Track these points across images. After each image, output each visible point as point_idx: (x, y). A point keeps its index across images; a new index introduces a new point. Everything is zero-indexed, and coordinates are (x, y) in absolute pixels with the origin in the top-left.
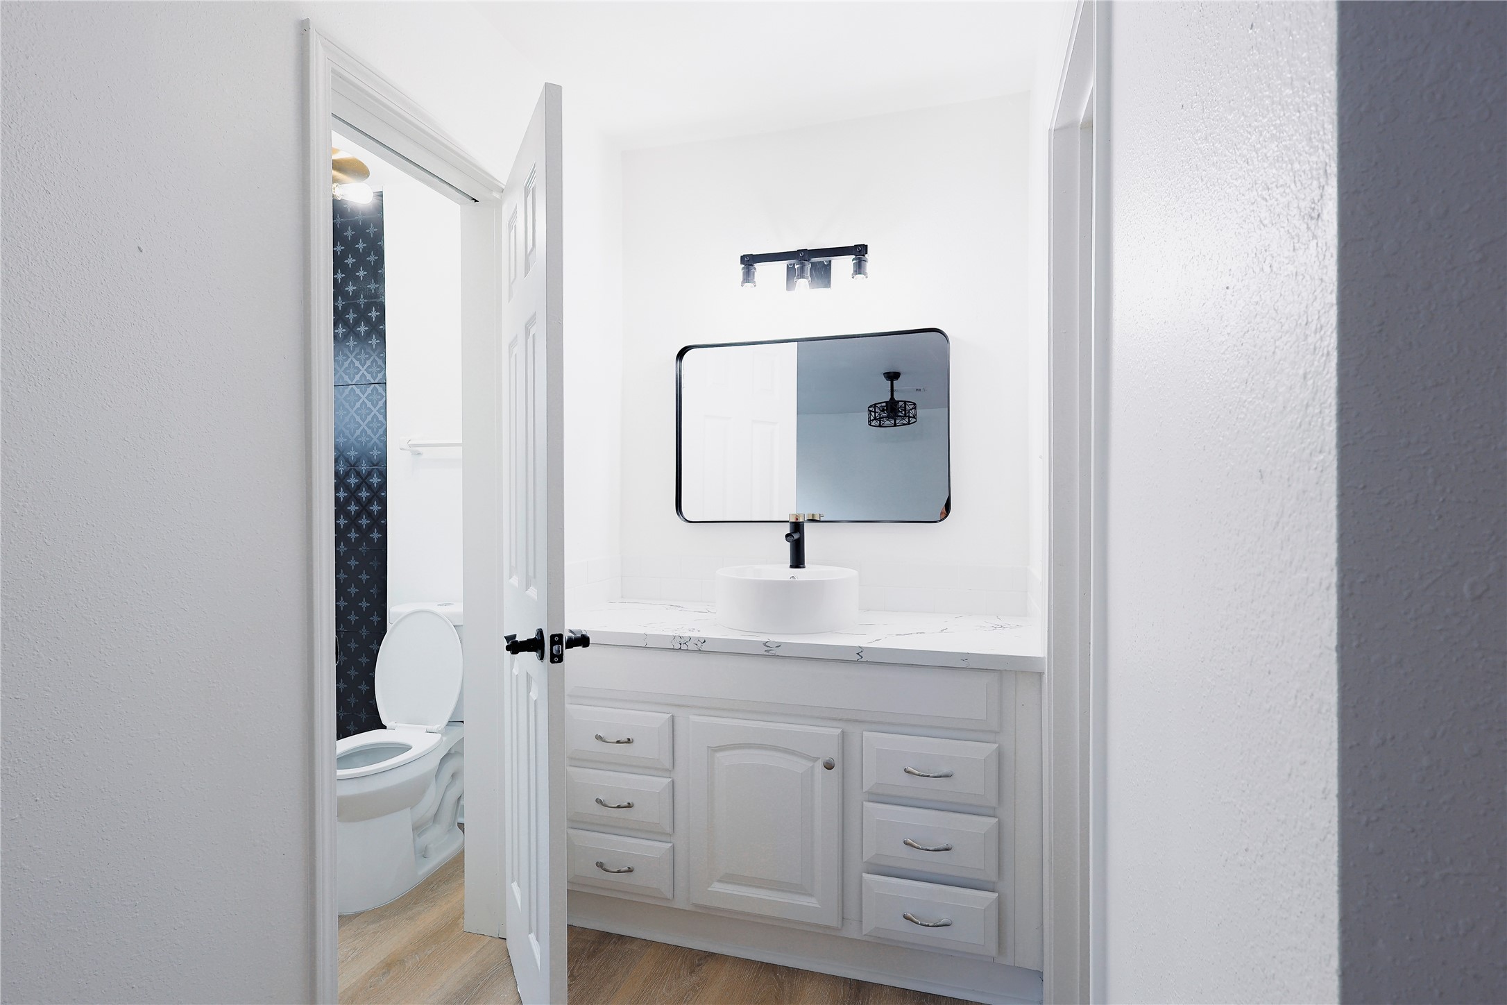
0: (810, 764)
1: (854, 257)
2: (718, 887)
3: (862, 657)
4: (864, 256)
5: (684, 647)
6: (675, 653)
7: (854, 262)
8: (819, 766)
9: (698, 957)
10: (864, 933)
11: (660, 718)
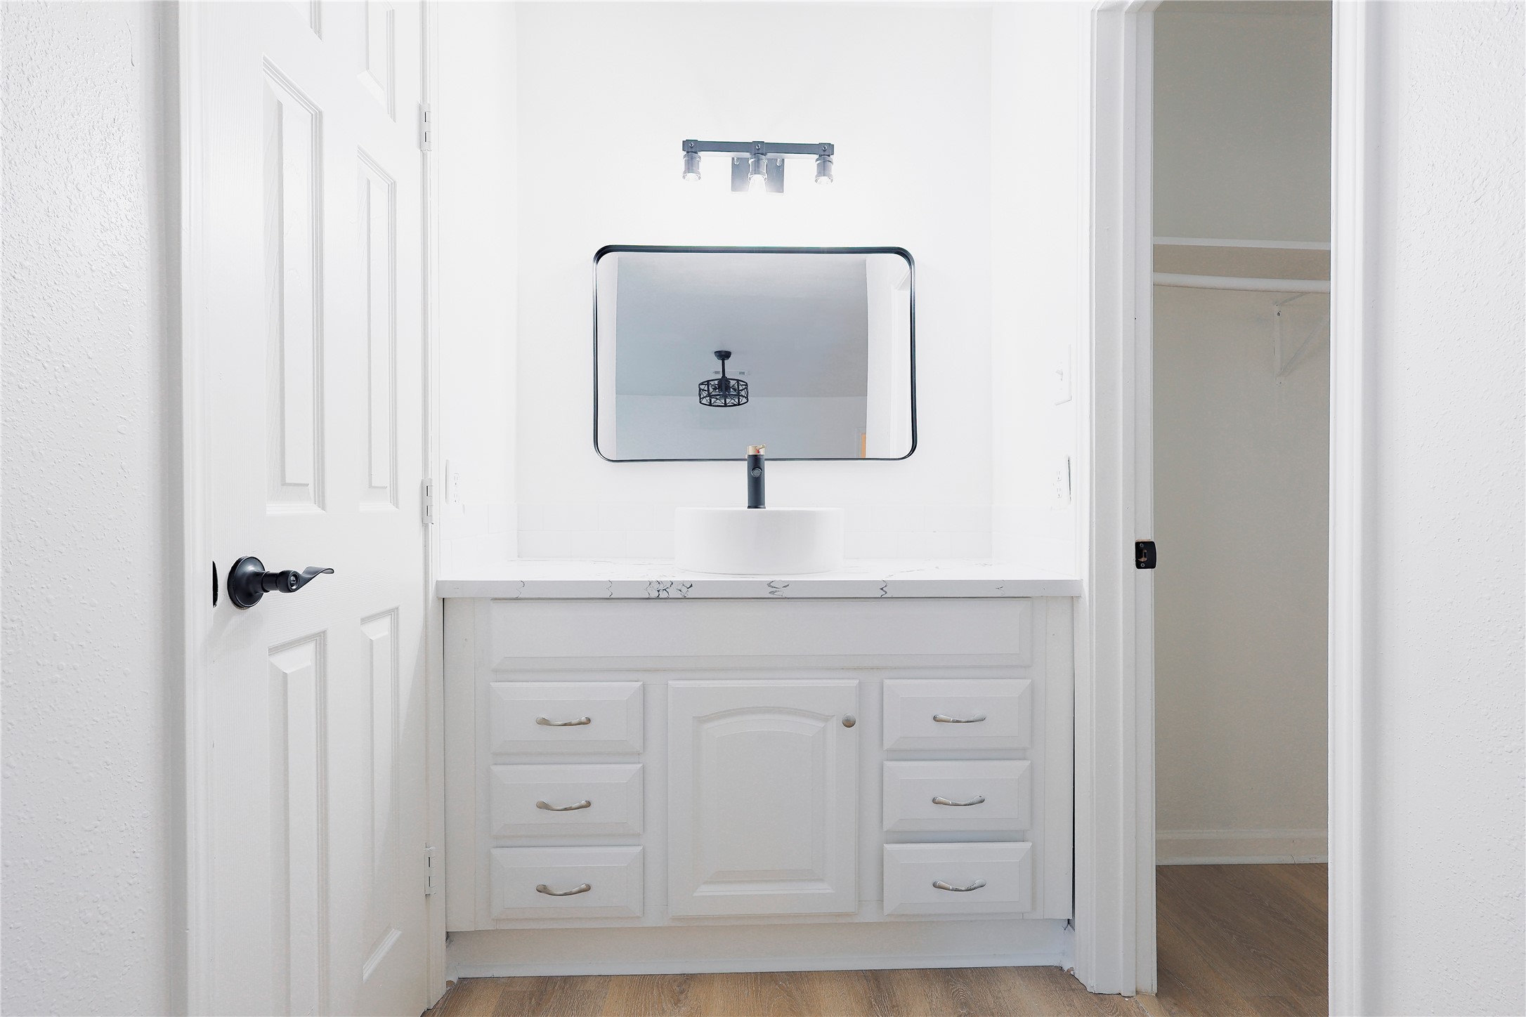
0: (821, 725)
1: (817, 156)
2: (706, 890)
3: (886, 593)
4: (829, 156)
5: (664, 595)
6: (652, 603)
7: (818, 162)
8: (835, 726)
9: (676, 983)
10: (886, 912)
11: (627, 688)
